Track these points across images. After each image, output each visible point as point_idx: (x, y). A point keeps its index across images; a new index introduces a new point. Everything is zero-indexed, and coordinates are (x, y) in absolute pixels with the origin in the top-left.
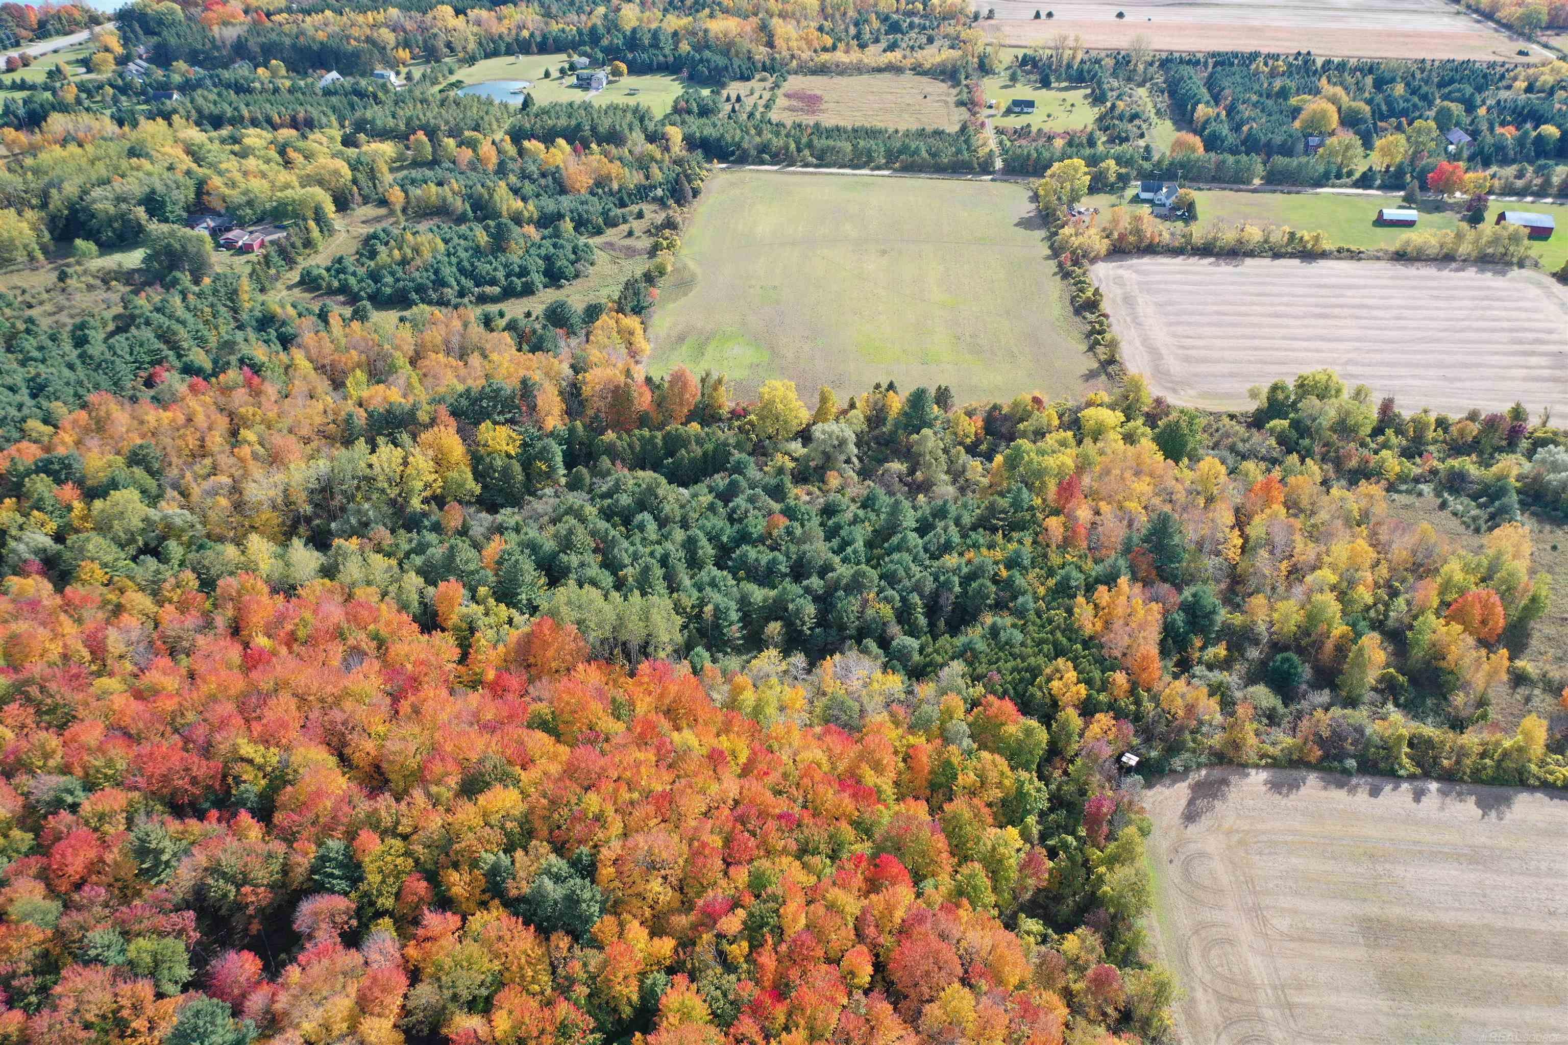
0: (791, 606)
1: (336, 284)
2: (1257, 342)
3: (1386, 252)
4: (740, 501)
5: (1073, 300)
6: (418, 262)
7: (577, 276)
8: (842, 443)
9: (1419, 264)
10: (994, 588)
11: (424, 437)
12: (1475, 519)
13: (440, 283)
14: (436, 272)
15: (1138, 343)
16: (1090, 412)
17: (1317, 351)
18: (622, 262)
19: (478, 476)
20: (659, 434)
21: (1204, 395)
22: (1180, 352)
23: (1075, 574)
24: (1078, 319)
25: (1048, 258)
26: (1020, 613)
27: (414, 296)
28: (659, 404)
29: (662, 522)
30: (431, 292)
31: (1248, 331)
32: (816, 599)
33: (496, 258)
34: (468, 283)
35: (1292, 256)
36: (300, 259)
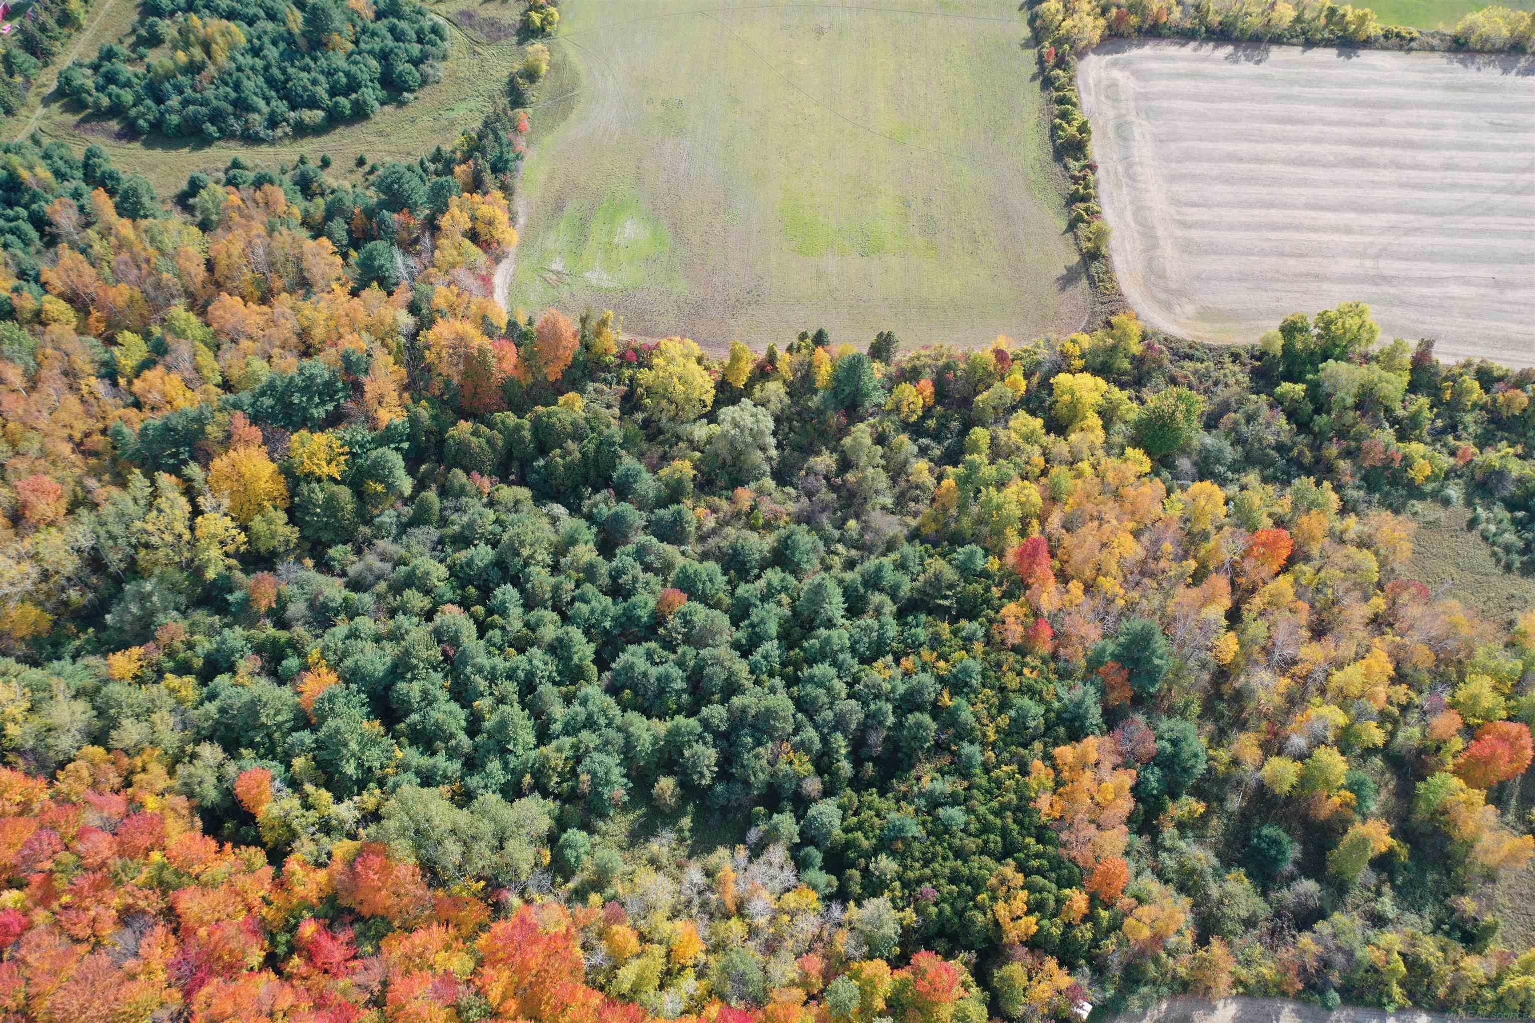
0: (687, 753)
1: (105, 101)
2: (1276, 215)
3: (1443, 37)
4: (624, 557)
5: (1054, 129)
6: (211, 69)
7: (424, 82)
8: (756, 435)
9: (1480, 59)
10: (934, 726)
11: (219, 464)
12: (1508, 549)
13: (242, 106)
14: (237, 87)
15: (1129, 214)
16: (1063, 379)
17: (1348, 230)
18: (485, 52)
19: (294, 515)
20: (526, 423)
21: (1206, 314)
22: (1179, 233)
23: (1035, 709)
24: (1058, 168)
25: (1026, 45)
26: (961, 769)
27: (211, 129)
28: (527, 360)
29: (530, 603)
30: (232, 120)
31: (1263, 192)
32: (718, 736)
33: (315, 59)
34: (282, 106)
35: (1327, 43)
36: (57, 47)
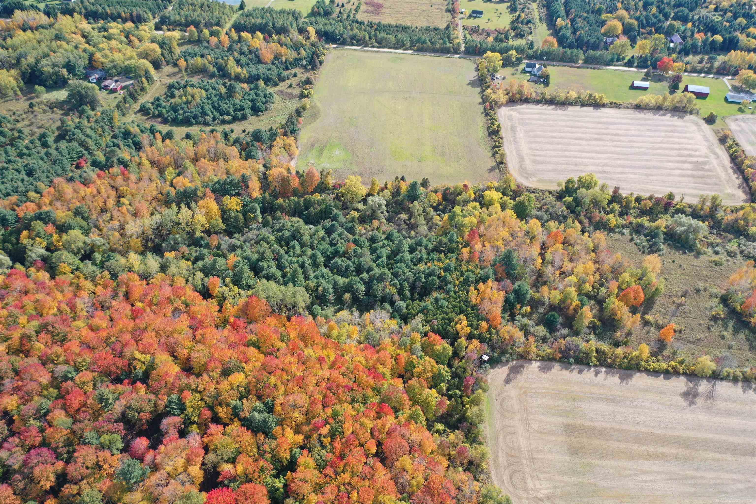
0: (355, 286)
1: (157, 112)
2: (567, 153)
3: (632, 104)
4: (335, 235)
5: (489, 127)
6: (194, 103)
7: (266, 110)
8: (380, 205)
9: (645, 111)
10: (438, 281)
11: (201, 203)
12: (644, 247)
13: (204, 114)
14: (202, 108)
15: (514, 152)
16: (487, 192)
17: (593, 158)
18: (287, 102)
19: (224, 220)
20: (302, 200)
21: (540, 181)
22: (532, 157)
23: (472, 275)
24: (490, 139)
25: (480, 104)
26: (447, 292)
27: (193, 121)
28: (302, 184)
29: (302, 245)
30: (200, 118)
31: (564, 147)
32: (365, 283)
33: (229, 101)
34: (217, 114)
35: (590, 105)
36: (139, 97)
